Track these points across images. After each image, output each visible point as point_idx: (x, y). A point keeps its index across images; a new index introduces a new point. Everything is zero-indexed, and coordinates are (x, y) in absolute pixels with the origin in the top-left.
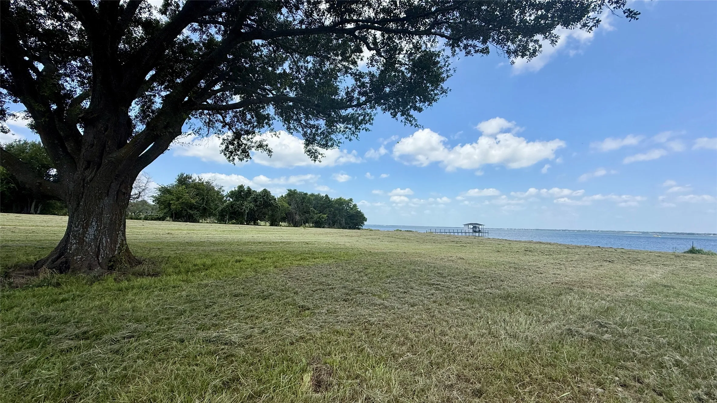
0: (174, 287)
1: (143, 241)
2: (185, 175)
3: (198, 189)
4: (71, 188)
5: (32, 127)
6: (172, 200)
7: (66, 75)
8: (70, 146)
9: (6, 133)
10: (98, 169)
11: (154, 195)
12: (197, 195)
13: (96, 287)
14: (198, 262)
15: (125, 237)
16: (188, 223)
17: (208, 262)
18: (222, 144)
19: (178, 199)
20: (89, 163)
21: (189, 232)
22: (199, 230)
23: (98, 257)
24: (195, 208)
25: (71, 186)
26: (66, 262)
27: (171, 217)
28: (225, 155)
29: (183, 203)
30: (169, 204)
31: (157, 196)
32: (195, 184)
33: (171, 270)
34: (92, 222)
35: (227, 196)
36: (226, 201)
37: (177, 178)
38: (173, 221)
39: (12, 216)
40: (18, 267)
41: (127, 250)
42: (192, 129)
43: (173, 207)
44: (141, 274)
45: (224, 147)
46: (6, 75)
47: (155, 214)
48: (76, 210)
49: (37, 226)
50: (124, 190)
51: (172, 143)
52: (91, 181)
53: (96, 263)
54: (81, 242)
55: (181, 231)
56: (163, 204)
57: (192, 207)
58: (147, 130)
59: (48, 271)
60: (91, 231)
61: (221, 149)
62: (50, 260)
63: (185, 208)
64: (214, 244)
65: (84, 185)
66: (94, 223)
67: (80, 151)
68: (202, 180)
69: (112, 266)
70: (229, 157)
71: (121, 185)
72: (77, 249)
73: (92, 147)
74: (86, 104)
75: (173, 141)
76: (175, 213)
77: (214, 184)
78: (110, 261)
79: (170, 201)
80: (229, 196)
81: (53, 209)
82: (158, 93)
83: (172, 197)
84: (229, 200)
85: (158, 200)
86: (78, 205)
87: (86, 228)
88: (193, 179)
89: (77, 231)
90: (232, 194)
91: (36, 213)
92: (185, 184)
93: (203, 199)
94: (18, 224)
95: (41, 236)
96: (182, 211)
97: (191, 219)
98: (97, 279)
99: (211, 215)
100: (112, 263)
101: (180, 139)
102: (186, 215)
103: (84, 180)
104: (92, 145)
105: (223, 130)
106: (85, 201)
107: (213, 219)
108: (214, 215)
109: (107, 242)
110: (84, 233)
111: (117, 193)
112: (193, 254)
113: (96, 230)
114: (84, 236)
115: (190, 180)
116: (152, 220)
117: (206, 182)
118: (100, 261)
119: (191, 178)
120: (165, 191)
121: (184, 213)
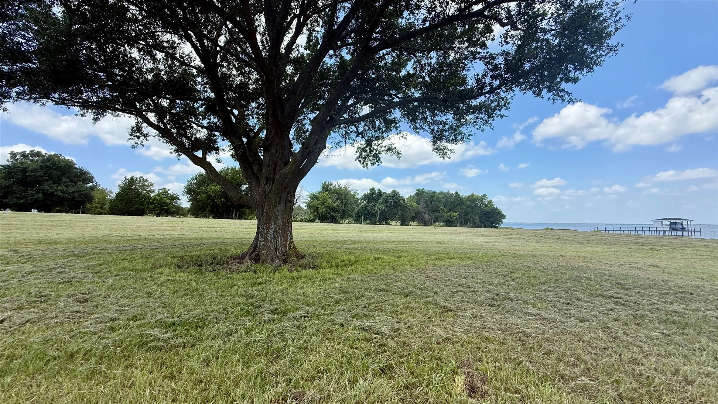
0: (329, 279)
1: (302, 239)
2: (327, 183)
3: (338, 194)
4: (258, 200)
5: (233, 156)
6: (319, 204)
8: (255, 168)
9: (220, 162)
10: (273, 183)
11: (306, 201)
12: (337, 199)
13: (277, 275)
14: (345, 258)
15: (292, 236)
16: (332, 224)
17: (353, 259)
18: (357, 152)
19: (323, 203)
20: (267, 179)
21: (334, 231)
22: (341, 230)
23: (276, 252)
24: (337, 211)
25: (258, 197)
26: (258, 255)
27: (319, 219)
28: (360, 161)
29: (327, 206)
30: (317, 208)
31: (308, 202)
32: (335, 190)
33: (325, 264)
34: (272, 224)
35: (361, 199)
36: (360, 203)
37: (322, 185)
38: (321, 222)
39: (224, 221)
40: (232, 257)
41: (294, 247)
42: (333, 142)
43: (320, 210)
44: (304, 267)
45: (358, 154)
46: (218, 123)
47: (307, 217)
48: (262, 215)
50: (290, 199)
51: (319, 157)
52: (269, 193)
53: (275, 256)
54: (266, 240)
55: (328, 231)
56: (313, 209)
57: (334, 210)
58: (303, 148)
59: (249, 261)
60: (271, 231)
61: (356, 156)
62: (249, 253)
63: (329, 211)
64: (354, 242)
65: (265, 197)
66: (273, 226)
67: (262, 170)
68: (341, 186)
69: (285, 259)
70: (363, 163)
71: (287, 195)
72: (264, 245)
73: (268, 167)
74: (263, 134)
75: (321, 155)
76: (322, 215)
77: (350, 189)
78: (284, 255)
79: (317, 205)
80: (363, 199)
81: (245, 215)
83: (319, 202)
84: (363, 202)
85: (309, 206)
86: (263, 211)
87: (268, 229)
88: (333, 185)
89: (263, 231)
90: (365, 197)
91: (235, 219)
92: (328, 190)
93: (342, 202)
95: (241, 235)
96: (326, 213)
97: (333, 220)
98: (277, 269)
99: (349, 216)
100: (285, 257)
101: (325, 152)
102: (330, 217)
103: (265, 193)
104: (268, 166)
105: (356, 139)
106: (266, 209)
107: (350, 220)
108: (352, 216)
109: (281, 240)
110: (267, 233)
111: (286, 202)
112: (339, 251)
113: (274, 231)
114: (267, 236)
115: (332, 187)
116: (306, 222)
117: (344, 188)
118: (278, 255)
119: (332, 185)
120: (314, 197)
121: (328, 215)
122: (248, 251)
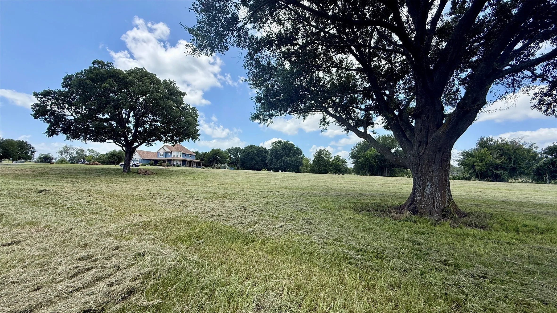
0: (508, 243)
1: (460, 197)
2: (485, 139)
3: (502, 150)
4: (412, 160)
5: (385, 127)
6: (476, 162)
7: (397, 92)
8: (408, 134)
9: (375, 134)
10: (427, 145)
11: (459, 159)
12: (502, 155)
13: (439, 228)
14: (527, 222)
15: (451, 194)
16: (496, 182)
17: (541, 225)
18: (533, 99)
19: (481, 161)
20: (420, 142)
21: (501, 191)
22: (513, 190)
23: (434, 207)
24: (502, 168)
25: (412, 158)
26: (416, 208)
27: (477, 176)
28: (540, 109)
29: (487, 164)
30: (473, 166)
31: (461, 160)
32: (498, 146)
33: (497, 226)
34: (427, 182)
35: (542, 153)
36: (541, 159)
37: (477, 142)
38: (479, 181)
39: (379, 178)
40: (393, 207)
41: (454, 204)
42: (497, 96)
43: (477, 168)
44: (470, 225)
45: (536, 101)
46: (372, 104)
47: (460, 174)
48: (417, 173)
49: (392, 184)
50: (445, 159)
51: (478, 114)
52: (423, 154)
53: (433, 211)
54: (422, 195)
55: (491, 190)
56: (468, 166)
57: (497, 167)
58: (458, 109)
59: (408, 212)
60: (428, 188)
61: (532, 105)
62: (407, 205)
63: (490, 168)
64: (540, 205)
65: (419, 157)
66: (428, 183)
67: (414, 135)
68: (506, 140)
69: (445, 215)
70: (546, 111)
71: (442, 155)
72: (420, 200)
73: (421, 132)
74: (413, 104)
75: (480, 112)
76: (480, 173)
77: (522, 142)
78: (443, 211)
79: (473, 163)
80: (546, 153)
81: (395, 173)
82: (456, 77)
83: (475, 159)
84: (546, 157)
85: (462, 163)
86: (418, 170)
87: (424, 186)
88: (494, 141)
89: (419, 188)
90: (550, 151)
91: (388, 176)
92: (486, 147)
93: (510, 159)
94: (383, 182)
95: (395, 190)
96: (486, 171)
97: (497, 178)
98: (436, 223)
99: (522, 173)
100: (444, 213)
101: (486, 108)
102: (492, 175)
103: (419, 154)
104: (421, 131)
105: (532, 84)
106: (421, 169)
107: (524, 178)
108: (526, 174)
109: (438, 196)
110: (424, 189)
111: (441, 162)
112: (516, 214)
113: (430, 188)
114: (424, 192)
115: (492, 142)
116: (459, 180)
117: (511, 142)
118: (436, 210)
119: (492, 140)
120: (467, 155)
121: (490, 173)
122: (406, 203)
